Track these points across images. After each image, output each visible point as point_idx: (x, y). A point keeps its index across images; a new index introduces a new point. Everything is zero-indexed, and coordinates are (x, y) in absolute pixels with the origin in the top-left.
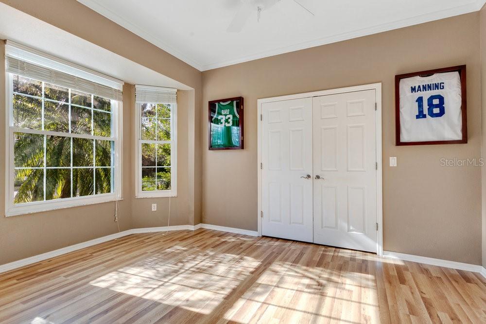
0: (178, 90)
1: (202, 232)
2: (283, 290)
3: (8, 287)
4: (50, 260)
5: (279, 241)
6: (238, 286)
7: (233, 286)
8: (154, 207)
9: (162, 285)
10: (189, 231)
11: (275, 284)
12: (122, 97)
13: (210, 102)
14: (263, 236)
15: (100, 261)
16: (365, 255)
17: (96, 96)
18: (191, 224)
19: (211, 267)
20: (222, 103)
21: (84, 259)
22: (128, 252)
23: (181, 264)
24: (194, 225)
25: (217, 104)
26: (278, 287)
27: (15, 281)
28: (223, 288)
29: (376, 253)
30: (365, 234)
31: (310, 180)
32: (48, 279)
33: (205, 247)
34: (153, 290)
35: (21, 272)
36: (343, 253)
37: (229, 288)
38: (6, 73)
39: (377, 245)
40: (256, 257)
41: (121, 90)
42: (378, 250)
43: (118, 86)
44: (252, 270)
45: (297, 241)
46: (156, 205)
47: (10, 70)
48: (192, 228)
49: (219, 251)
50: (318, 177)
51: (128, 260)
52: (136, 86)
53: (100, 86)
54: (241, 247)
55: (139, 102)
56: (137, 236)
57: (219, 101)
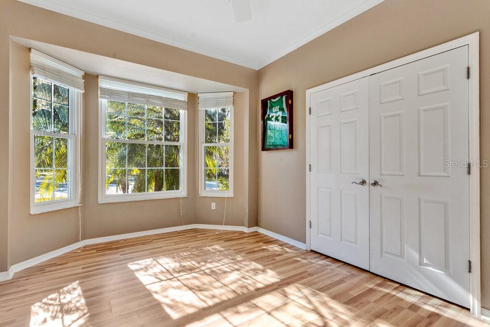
0: (235, 93)
1: (256, 235)
2: (272, 319)
3: (87, 254)
4: (125, 240)
5: (327, 260)
6: (229, 300)
7: (224, 298)
8: (213, 206)
9: (170, 279)
10: (242, 233)
11: (268, 309)
12: (186, 106)
13: (263, 101)
14: (312, 251)
15: (152, 248)
16: (446, 307)
17: (166, 107)
18: (245, 227)
19: (225, 272)
20: (273, 100)
21: (143, 244)
22: (176, 243)
23: (203, 263)
24: (249, 227)
25: (269, 101)
26: (269, 313)
27: (95, 251)
28: (214, 297)
29: (469, 310)
30: (449, 274)
31: (365, 188)
32: (111, 254)
33: (239, 252)
34: (160, 282)
35: (103, 246)
36: (408, 294)
37: (219, 298)
38: (99, 99)
39: (471, 297)
40: (279, 273)
41: (186, 100)
42: (472, 305)
43: (183, 97)
44: (260, 285)
45: (349, 265)
46: (215, 204)
47: (101, 97)
48: (246, 230)
49: (249, 259)
50: (375, 183)
51: (169, 251)
52: (199, 95)
53: (167, 99)
54: (275, 258)
55: (201, 109)
56: (196, 231)
57: (270, 98)
